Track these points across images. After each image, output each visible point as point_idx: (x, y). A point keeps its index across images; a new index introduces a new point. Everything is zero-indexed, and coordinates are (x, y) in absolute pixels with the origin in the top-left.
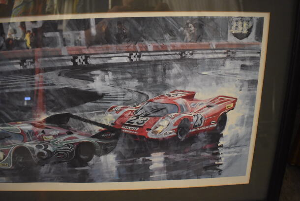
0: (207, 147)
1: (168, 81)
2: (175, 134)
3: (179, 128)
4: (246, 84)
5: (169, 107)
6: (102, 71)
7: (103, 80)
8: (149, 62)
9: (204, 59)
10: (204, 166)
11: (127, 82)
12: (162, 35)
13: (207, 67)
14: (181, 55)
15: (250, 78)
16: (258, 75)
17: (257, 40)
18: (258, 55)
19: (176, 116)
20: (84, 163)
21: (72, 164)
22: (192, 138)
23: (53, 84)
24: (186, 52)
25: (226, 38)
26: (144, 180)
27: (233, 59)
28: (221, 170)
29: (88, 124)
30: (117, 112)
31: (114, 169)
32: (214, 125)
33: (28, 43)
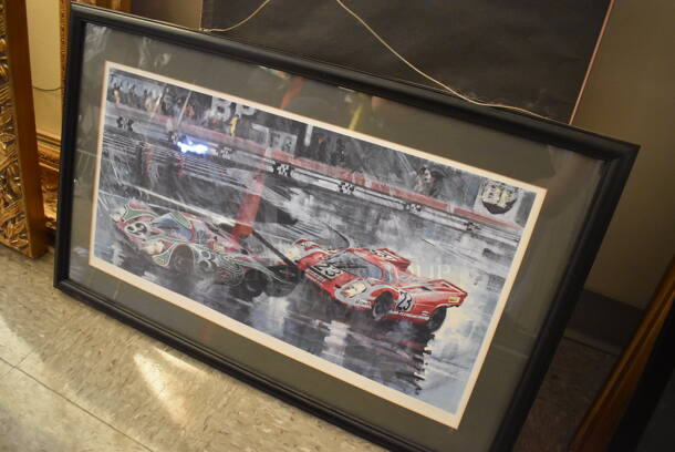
1: (379, 234)
2: (369, 307)
3: (376, 301)
4: (486, 278)
5: (372, 268)
7: (302, 203)
9: (433, 222)
10: (398, 370)
12: (387, 173)
13: (434, 234)
14: (405, 206)
15: (494, 272)
16: (508, 271)
17: (518, 222)
18: (514, 244)
19: (377, 283)
20: (249, 297)
21: (235, 293)
22: (390, 324)
23: (244, 186)
24: (413, 205)
25: (471, 204)
27: (474, 235)
28: (420, 389)
29: (269, 250)
31: (281, 321)
32: (425, 317)
33: (233, 128)
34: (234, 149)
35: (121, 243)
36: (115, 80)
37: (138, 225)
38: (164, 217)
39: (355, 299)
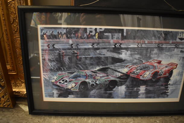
0: (164, 84)
1: (152, 56)
2: (151, 78)
3: (153, 76)
4: (182, 58)
5: (151, 66)
6: (126, 50)
7: (126, 54)
8: (145, 47)
9: (166, 47)
10: (161, 92)
11: (135, 55)
12: (151, 37)
13: (167, 51)
14: (158, 45)
19: (153, 70)
20: (111, 89)
21: (106, 90)
22: (158, 80)
23: (104, 55)
24: (160, 45)
25: (176, 40)
26: (135, 98)
27: (177, 48)
28: (168, 95)
29: (116, 72)
30: (129, 68)
31: (124, 93)
32: (167, 75)
33: (97, 37)
34: (98, 44)
35: (57, 89)
36: (43, 32)
37: (63, 81)
38: (73, 74)
39: (147, 77)
